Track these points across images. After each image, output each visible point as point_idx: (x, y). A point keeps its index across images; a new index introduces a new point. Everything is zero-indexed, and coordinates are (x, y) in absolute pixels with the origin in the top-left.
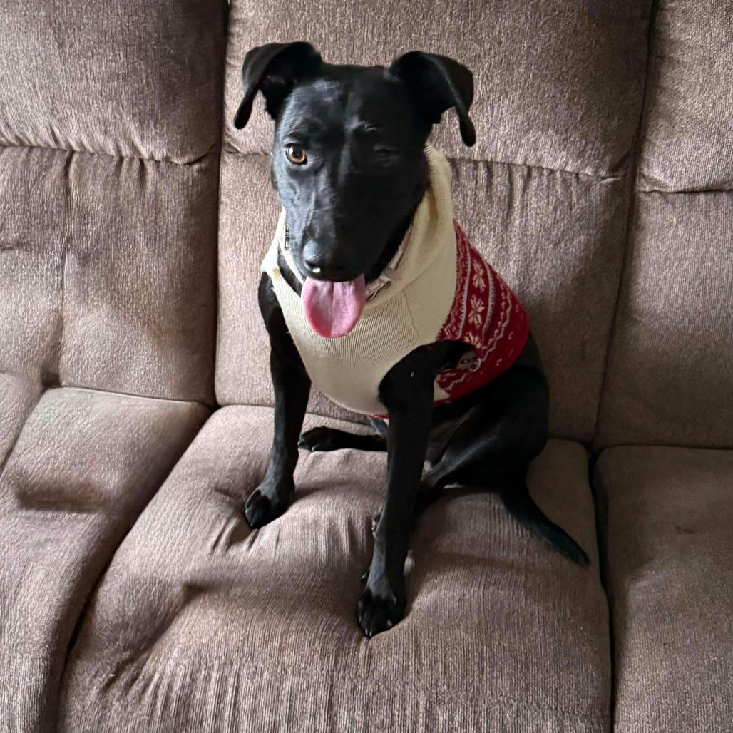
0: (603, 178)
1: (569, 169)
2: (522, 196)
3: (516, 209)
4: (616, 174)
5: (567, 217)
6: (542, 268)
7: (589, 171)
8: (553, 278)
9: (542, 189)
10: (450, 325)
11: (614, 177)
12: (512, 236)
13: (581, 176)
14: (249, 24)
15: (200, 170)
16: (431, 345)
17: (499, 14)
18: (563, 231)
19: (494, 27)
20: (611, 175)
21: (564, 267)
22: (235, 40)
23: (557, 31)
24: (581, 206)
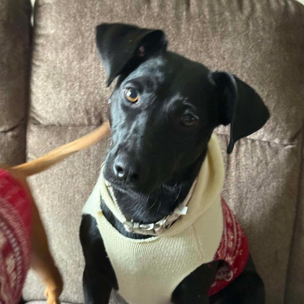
0: (286, 145)
1: (264, 139)
2: (236, 156)
3: (232, 165)
4: (294, 143)
5: (265, 170)
6: (251, 204)
7: (277, 141)
8: (258, 210)
9: (248, 152)
10: (221, 249)
11: (291, 144)
12: (231, 183)
13: (271, 144)
14: (50, 38)
15: (13, 137)
16: (210, 263)
17: (223, 40)
18: (263, 180)
19: (220, 48)
20: (291, 143)
21: (264, 203)
22: (39, 48)
23: (260, 52)
24: (273, 163)
